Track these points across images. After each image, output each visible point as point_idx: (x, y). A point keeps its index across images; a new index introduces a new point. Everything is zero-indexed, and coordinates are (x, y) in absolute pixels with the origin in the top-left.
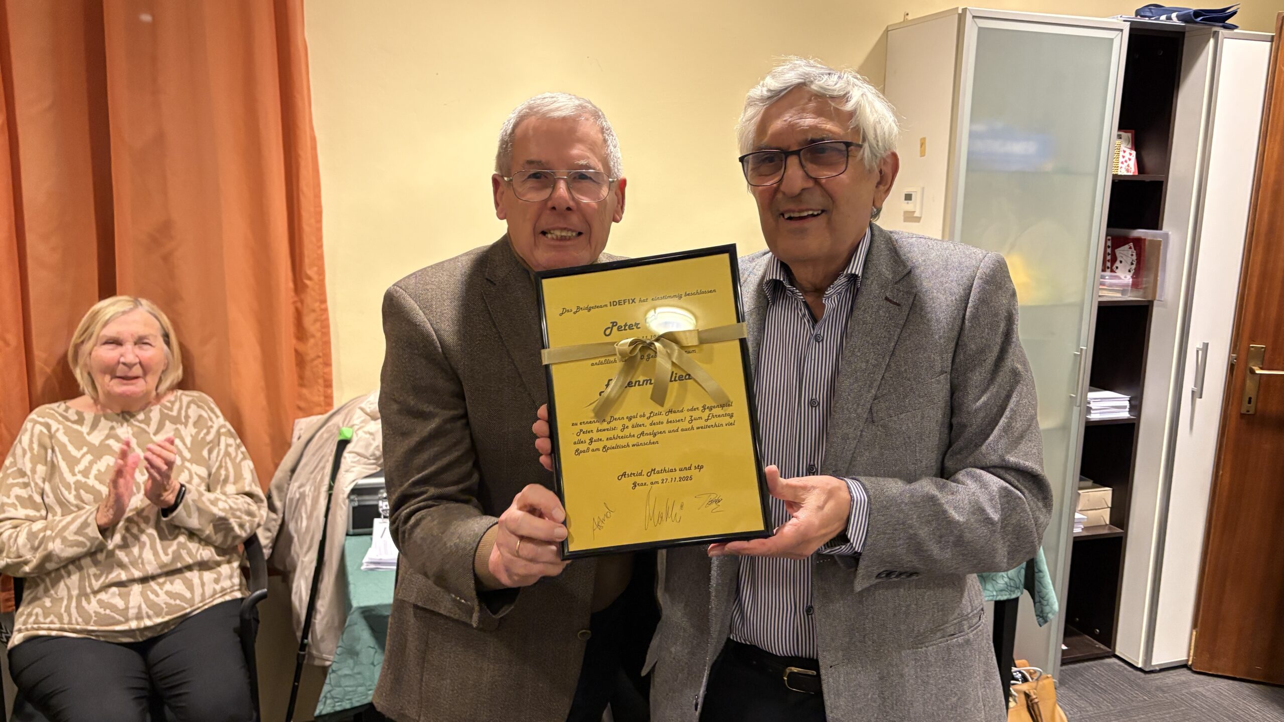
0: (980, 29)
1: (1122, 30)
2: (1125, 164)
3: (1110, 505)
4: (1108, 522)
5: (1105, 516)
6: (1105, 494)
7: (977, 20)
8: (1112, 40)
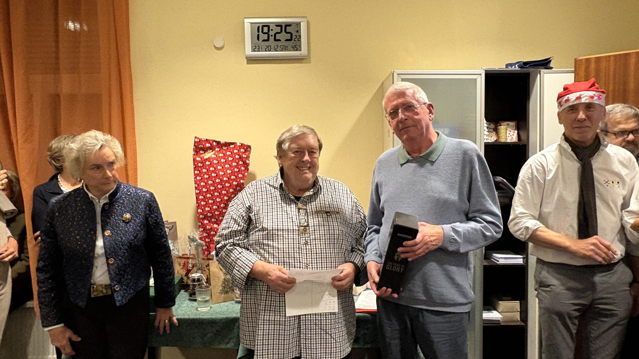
1: (481, 74)
2: (510, 137)
3: (519, 310)
4: (519, 320)
5: (517, 316)
6: (516, 304)
7: (400, 75)
8: (476, 79)
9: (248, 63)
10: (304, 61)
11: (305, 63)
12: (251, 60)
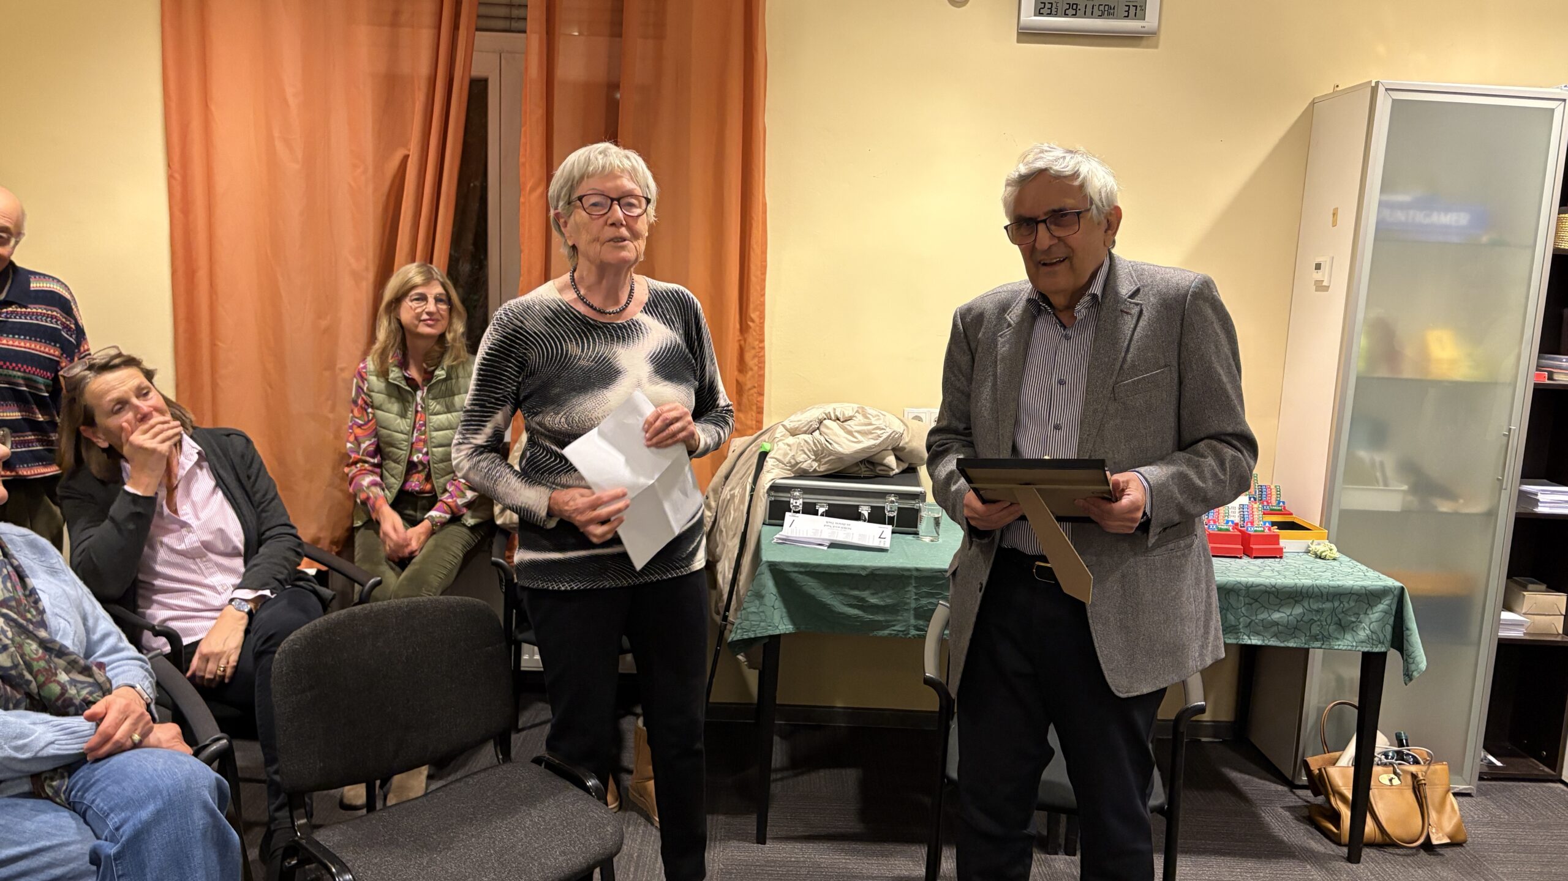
0: (1394, 101)
3: (1564, 613)
4: (1561, 631)
5: (1557, 623)
6: (1559, 600)
7: (1389, 92)
8: (1552, 111)
9: (1019, 41)
10: (1144, 42)
11: (1144, 47)
12: (1027, 35)
